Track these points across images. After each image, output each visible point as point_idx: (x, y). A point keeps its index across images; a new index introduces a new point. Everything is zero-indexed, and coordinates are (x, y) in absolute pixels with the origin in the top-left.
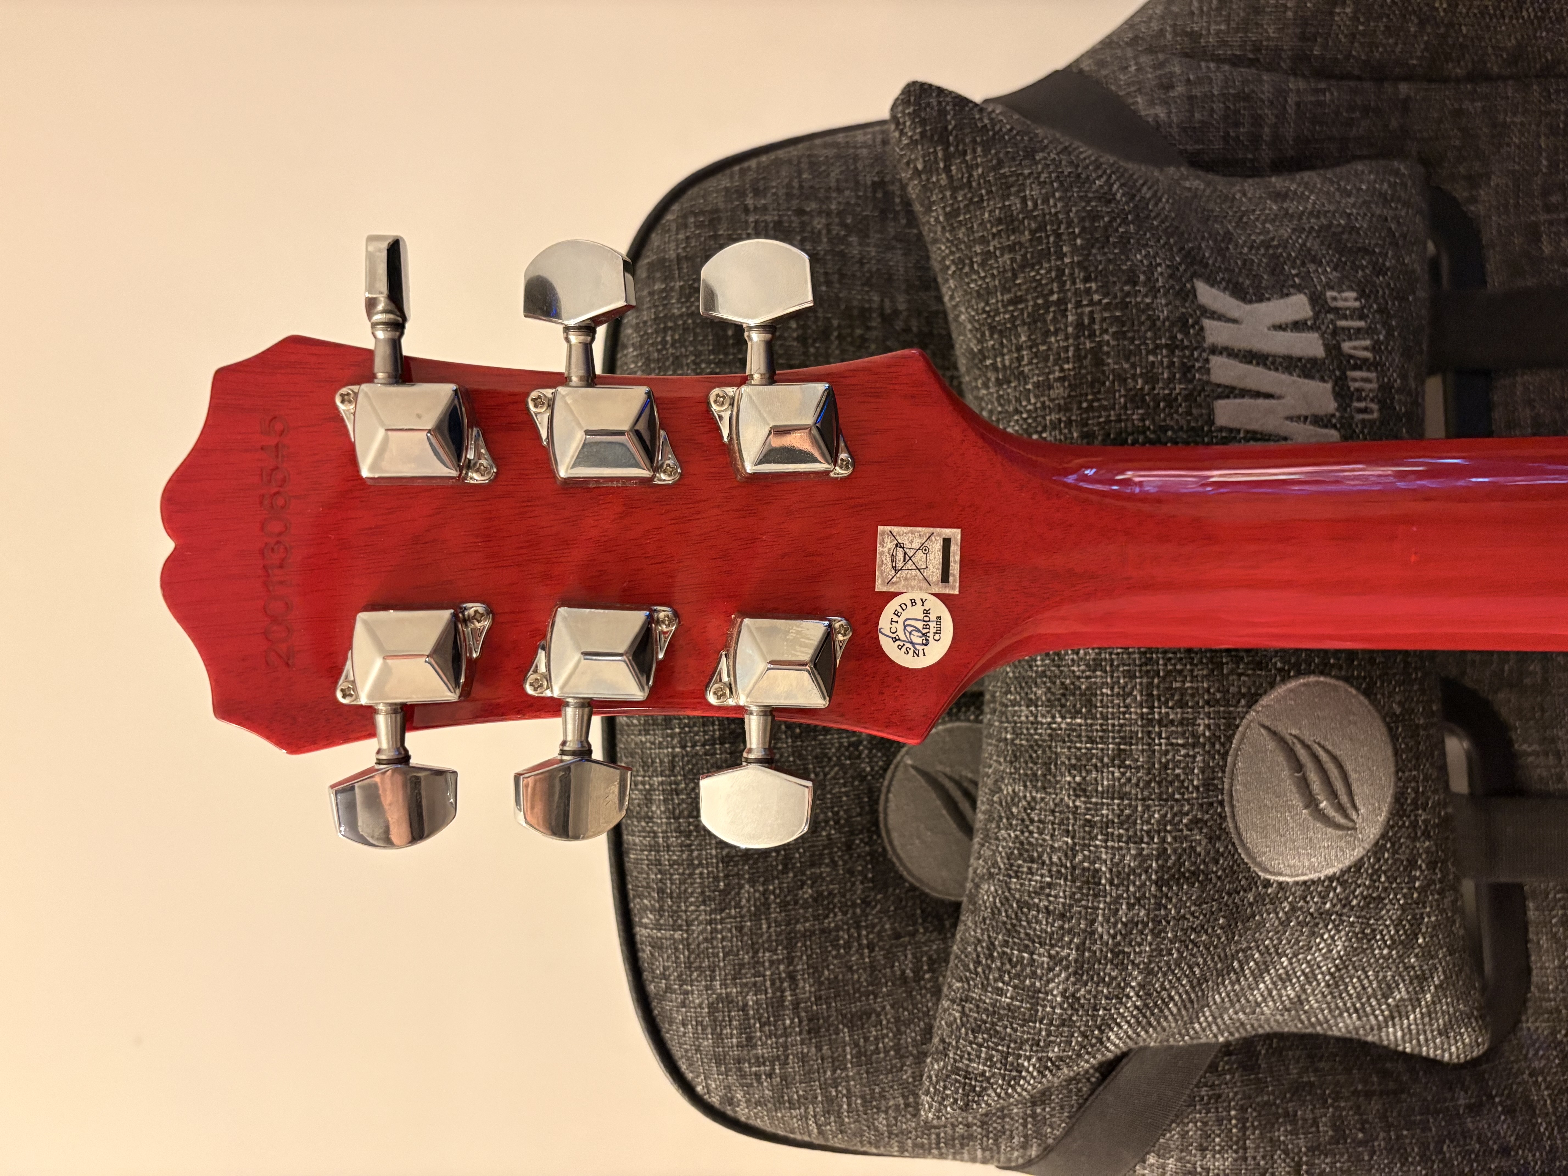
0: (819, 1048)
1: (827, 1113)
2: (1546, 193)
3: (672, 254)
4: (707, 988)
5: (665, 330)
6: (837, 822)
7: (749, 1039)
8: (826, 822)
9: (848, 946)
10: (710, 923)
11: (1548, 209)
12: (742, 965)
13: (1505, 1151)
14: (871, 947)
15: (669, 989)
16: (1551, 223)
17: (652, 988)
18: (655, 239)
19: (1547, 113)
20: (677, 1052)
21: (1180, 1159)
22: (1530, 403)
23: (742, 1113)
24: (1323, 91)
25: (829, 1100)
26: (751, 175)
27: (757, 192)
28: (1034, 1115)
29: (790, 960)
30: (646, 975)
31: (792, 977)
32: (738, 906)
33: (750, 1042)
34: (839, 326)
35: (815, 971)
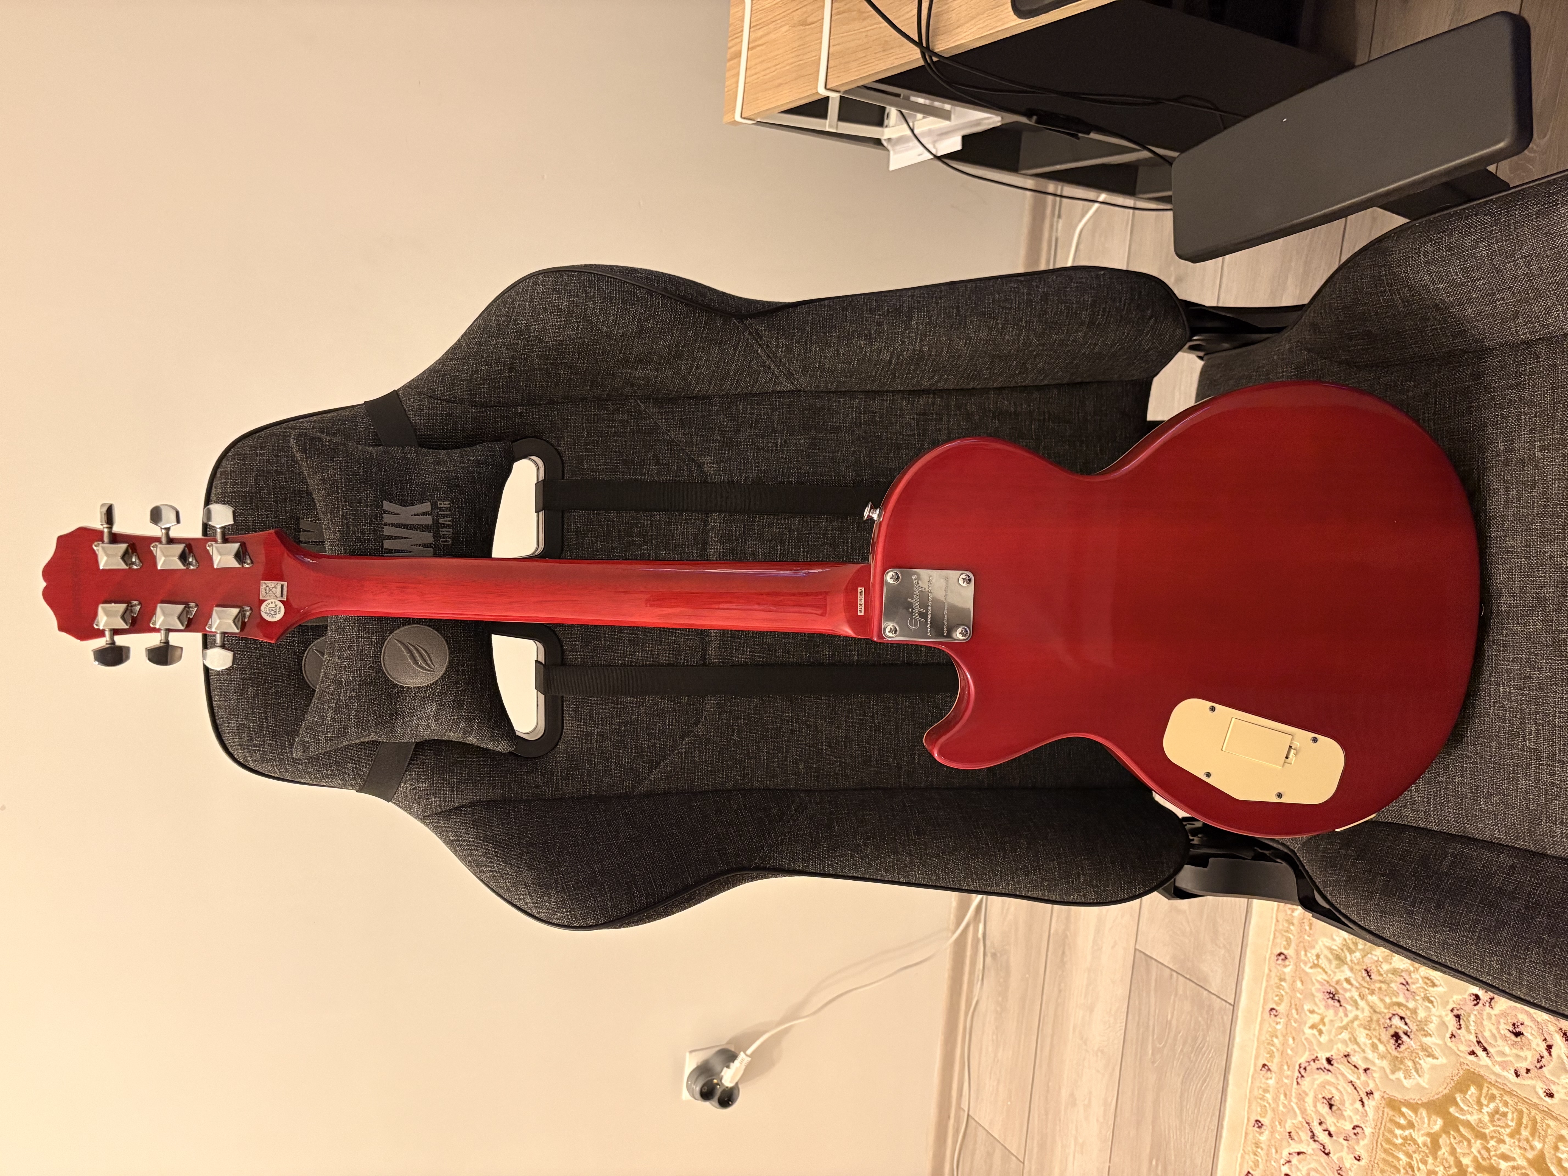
0: (276, 742)
1: (280, 764)
2: (586, 445)
3: (229, 470)
4: (237, 721)
5: (225, 497)
6: (285, 668)
7: (251, 738)
8: (281, 667)
9: (287, 708)
10: (237, 700)
11: (587, 450)
12: (248, 714)
13: (537, 787)
14: (296, 709)
15: (224, 722)
16: (588, 456)
17: (218, 722)
18: (224, 462)
19: (586, 415)
20: (227, 743)
21: (411, 784)
22: (575, 523)
23: (251, 765)
24: (483, 412)
25: (280, 760)
26: (261, 440)
27: (262, 448)
28: (356, 767)
29: (266, 712)
30: (217, 718)
31: (266, 718)
32: (247, 694)
33: (251, 740)
34: (290, 497)
35: (275, 717)
